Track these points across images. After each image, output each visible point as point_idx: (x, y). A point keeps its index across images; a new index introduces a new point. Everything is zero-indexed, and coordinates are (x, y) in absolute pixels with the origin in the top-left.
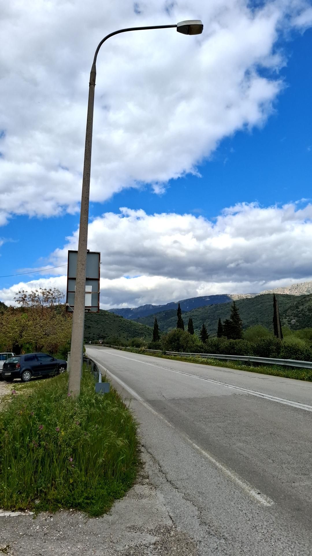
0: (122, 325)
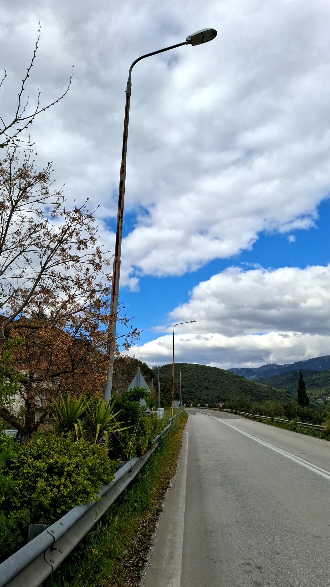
0: (244, 387)
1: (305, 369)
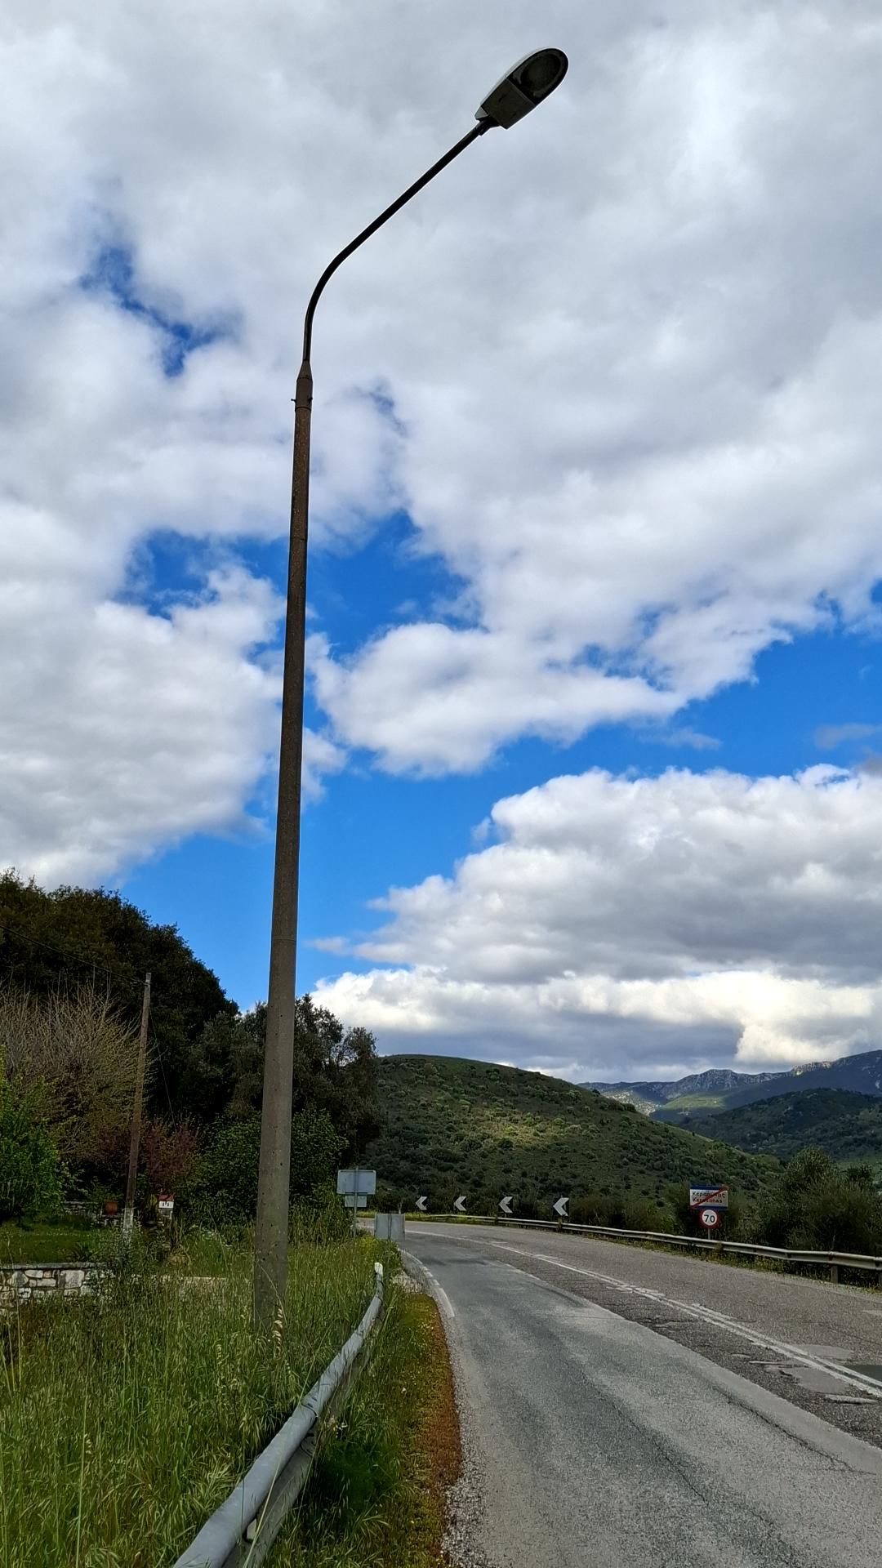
1: (835, 1090)
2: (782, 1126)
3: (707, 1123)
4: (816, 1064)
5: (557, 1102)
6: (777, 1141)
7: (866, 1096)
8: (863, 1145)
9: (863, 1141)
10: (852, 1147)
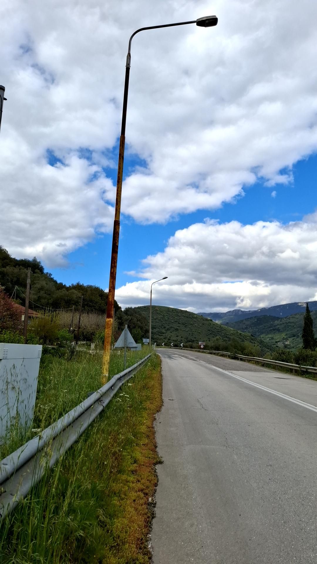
0: (212, 329)
1: (268, 315)
2: (253, 325)
3: (233, 324)
4: (265, 308)
5: (191, 318)
6: (252, 329)
7: (277, 317)
8: (275, 330)
9: (275, 329)
10: (272, 331)
